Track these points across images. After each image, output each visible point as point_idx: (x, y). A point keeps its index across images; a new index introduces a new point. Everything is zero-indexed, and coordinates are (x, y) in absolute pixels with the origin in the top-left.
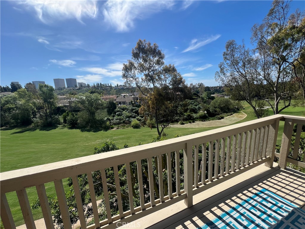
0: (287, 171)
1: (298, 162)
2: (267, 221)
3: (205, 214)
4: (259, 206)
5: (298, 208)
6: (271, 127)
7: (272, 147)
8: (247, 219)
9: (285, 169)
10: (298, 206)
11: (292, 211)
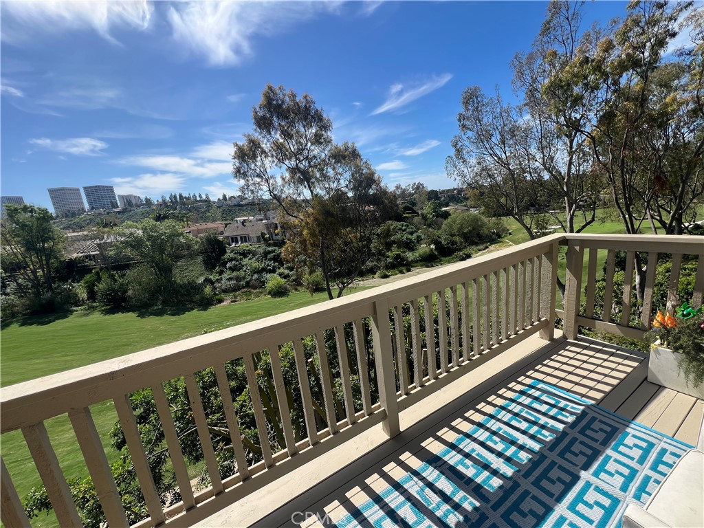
0: (579, 343)
1: (595, 322)
2: (539, 436)
3: (423, 444)
4: (527, 412)
5: (592, 405)
6: (544, 259)
7: (549, 299)
8: (503, 438)
9: (576, 339)
10: (594, 402)
11: (583, 411)
